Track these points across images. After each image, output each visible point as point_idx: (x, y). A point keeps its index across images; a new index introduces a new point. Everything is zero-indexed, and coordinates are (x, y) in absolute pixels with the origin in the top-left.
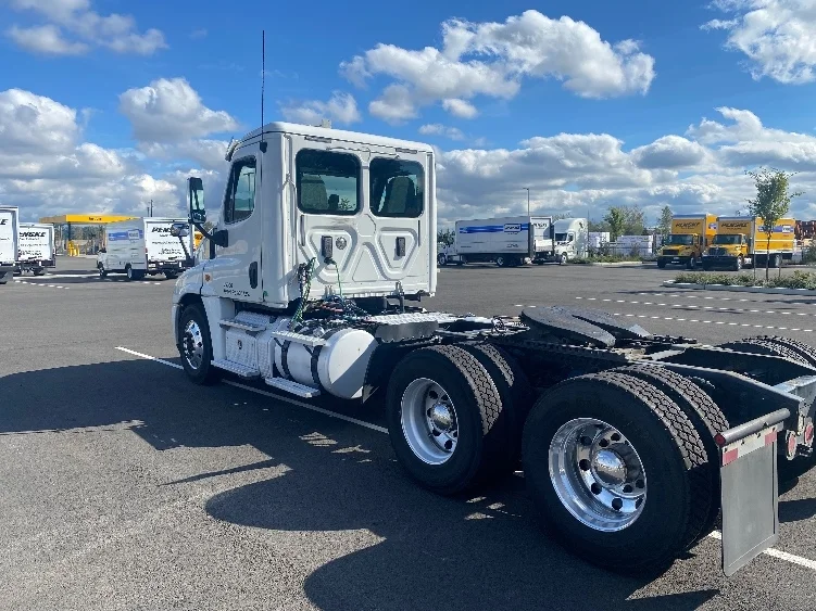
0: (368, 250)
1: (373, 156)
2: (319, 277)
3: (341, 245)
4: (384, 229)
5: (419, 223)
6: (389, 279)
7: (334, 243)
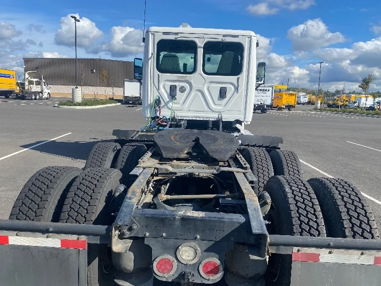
0: (200, 94)
1: (206, 40)
2: (167, 106)
3: (182, 90)
4: (211, 82)
5: (238, 79)
6: (213, 111)
7: (178, 89)
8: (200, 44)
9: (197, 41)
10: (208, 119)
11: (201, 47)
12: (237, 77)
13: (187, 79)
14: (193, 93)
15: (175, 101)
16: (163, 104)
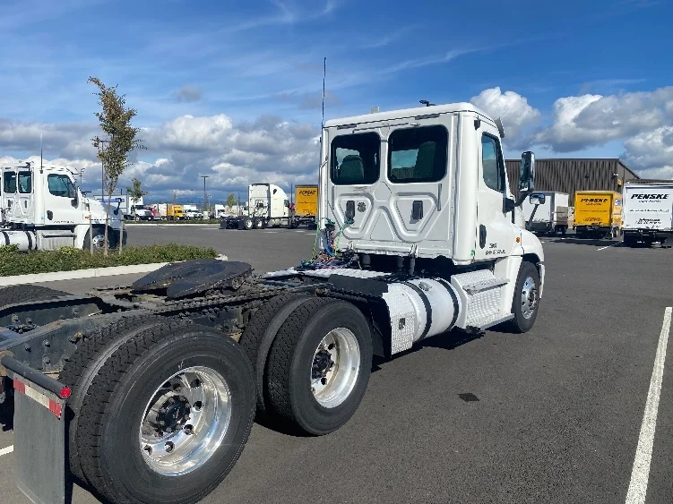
0: (384, 214)
1: (393, 129)
2: (343, 234)
4: (401, 194)
5: (440, 186)
6: (404, 241)
7: (356, 207)
8: (384, 135)
9: (379, 131)
10: (396, 254)
11: (385, 141)
12: (438, 183)
13: (367, 191)
14: (375, 212)
15: (351, 225)
16: (337, 229)
